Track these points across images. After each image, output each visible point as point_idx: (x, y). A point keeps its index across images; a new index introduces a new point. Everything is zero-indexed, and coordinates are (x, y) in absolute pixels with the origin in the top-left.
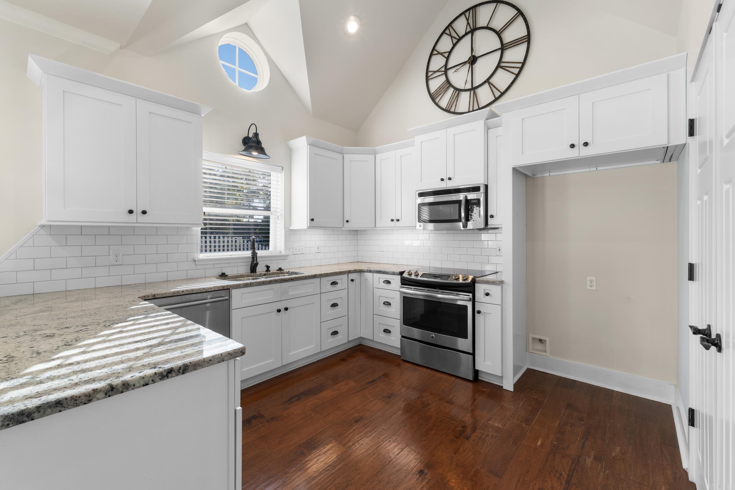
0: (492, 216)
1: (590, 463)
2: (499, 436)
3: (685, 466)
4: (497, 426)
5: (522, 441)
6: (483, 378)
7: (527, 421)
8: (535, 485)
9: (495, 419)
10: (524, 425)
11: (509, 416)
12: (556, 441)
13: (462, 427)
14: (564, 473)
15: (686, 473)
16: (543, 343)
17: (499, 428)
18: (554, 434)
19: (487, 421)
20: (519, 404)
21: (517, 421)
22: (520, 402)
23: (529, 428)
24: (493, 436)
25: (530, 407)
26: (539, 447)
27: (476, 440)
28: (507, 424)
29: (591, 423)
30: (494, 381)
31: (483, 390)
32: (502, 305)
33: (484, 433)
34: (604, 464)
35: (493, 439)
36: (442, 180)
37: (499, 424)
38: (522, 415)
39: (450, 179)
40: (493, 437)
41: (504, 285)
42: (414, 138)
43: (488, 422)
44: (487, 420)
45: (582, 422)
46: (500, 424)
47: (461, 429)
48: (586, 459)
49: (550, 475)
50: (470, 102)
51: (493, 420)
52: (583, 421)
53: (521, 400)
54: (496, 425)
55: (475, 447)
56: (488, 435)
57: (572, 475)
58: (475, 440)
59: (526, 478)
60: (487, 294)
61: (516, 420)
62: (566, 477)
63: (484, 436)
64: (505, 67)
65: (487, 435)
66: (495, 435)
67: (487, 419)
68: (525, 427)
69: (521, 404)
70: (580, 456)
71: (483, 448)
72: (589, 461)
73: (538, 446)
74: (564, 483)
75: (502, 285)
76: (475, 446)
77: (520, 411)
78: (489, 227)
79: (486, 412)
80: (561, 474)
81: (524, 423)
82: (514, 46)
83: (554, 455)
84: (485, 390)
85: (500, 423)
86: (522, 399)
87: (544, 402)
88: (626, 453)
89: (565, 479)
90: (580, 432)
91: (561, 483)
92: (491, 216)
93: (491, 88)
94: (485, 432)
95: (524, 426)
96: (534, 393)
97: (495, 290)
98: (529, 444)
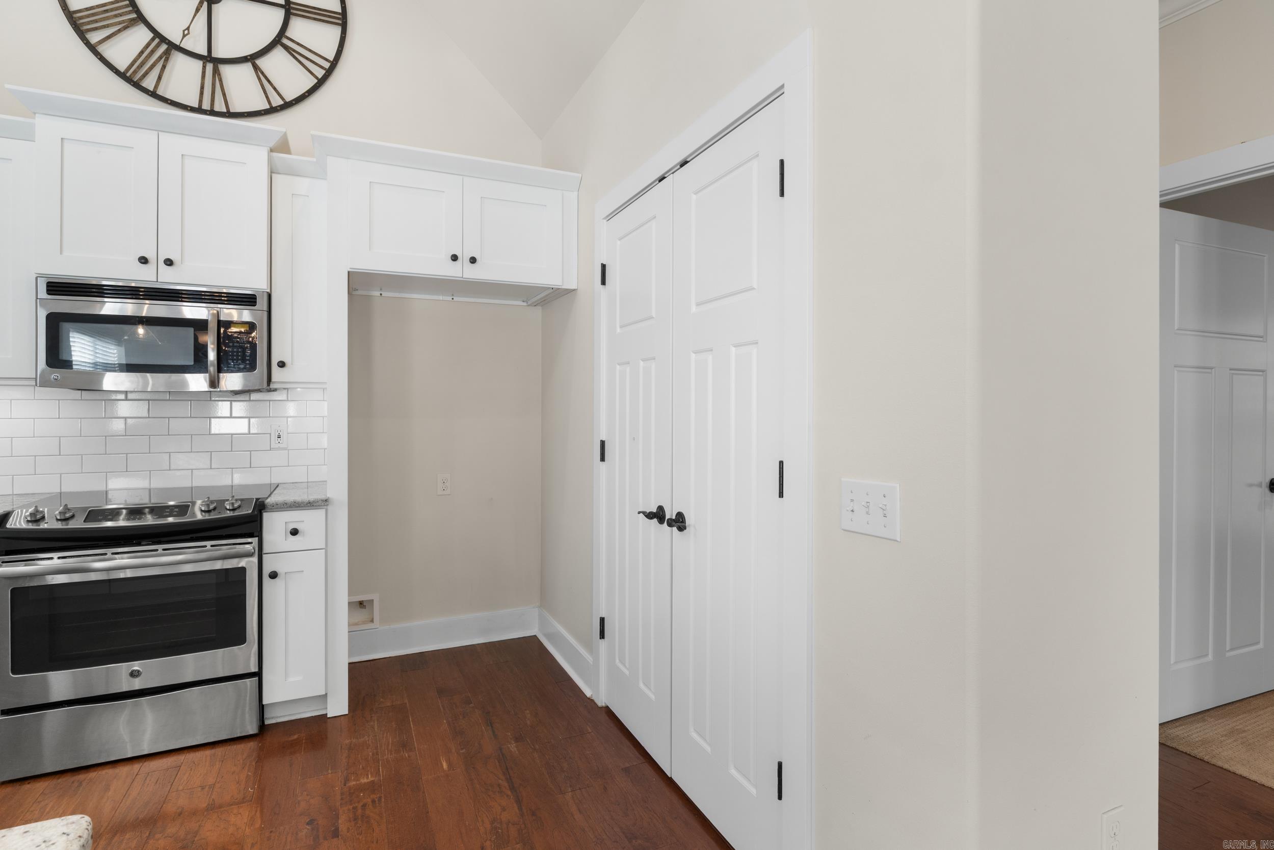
0: (282, 364)
1: (515, 749)
2: (382, 795)
3: (588, 693)
4: (368, 782)
5: (422, 779)
6: (277, 717)
7: (405, 745)
8: (483, 821)
9: (354, 773)
10: (405, 755)
11: (373, 754)
12: (462, 749)
13: (308, 824)
14: (500, 781)
15: (591, 701)
16: (365, 608)
17: (373, 782)
18: (453, 740)
19: (345, 785)
20: (373, 727)
21: (391, 754)
22: (372, 723)
23: (416, 753)
24: (373, 801)
25: (393, 723)
26: (448, 771)
27: (351, 826)
28: (379, 769)
29: (481, 699)
30: (302, 713)
31: (290, 739)
32: (326, 549)
33: (356, 807)
34: (528, 740)
35: (377, 805)
36: (144, 260)
37: (368, 778)
38: (390, 742)
39: (169, 262)
40: (375, 802)
41: (329, 508)
42: (34, 118)
43: (347, 785)
44: (343, 783)
45: (471, 705)
46: (370, 776)
47: (308, 829)
48: (509, 748)
49: (489, 796)
50: (202, 88)
51: (353, 778)
52: (471, 703)
53: (371, 719)
54: (364, 780)
55: (361, 838)
56: (364, 806)
57: (510, 777)
58: (351, 828)
59: (467, 823)
60: (294, 532)
61: (389, 754)
62: (506, 784)
63: (360, 811)
64: (294, 51)
65: (362, 806)
66: (377, 798)
67: (341, 782)
68: (409, 756)
69: (376, 725)
70: (501, 749)
71: (373, 830)
72: (513, 747)
73: (447, 769)
74: (509, 793)
75: (326, 507)
76: (357, 836)
77: (383, 737)
78: (272, 386)
79: (330, 771)
80: (499, 785)
81: (404, 752)
82: (315, 19)
83: (474, 768)
84: (296, 737)
85: (367, 775)
86: (371, 717)
87: (406, 703)
88: (537, 713)
89: (508, 787)
90: (480, 719)
91: (508, 796)
92: (280, 364)
93: (259, 79)
94: (357, 805)
95: (407, 756)
96: (381, 700)
97: (308, 520)
98: (433, 776)
